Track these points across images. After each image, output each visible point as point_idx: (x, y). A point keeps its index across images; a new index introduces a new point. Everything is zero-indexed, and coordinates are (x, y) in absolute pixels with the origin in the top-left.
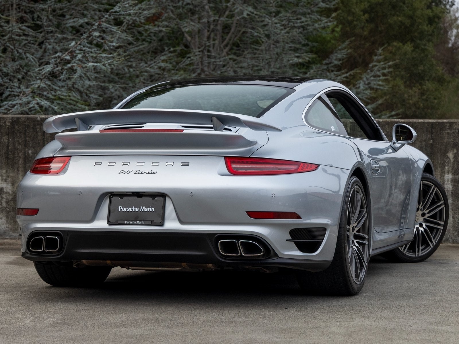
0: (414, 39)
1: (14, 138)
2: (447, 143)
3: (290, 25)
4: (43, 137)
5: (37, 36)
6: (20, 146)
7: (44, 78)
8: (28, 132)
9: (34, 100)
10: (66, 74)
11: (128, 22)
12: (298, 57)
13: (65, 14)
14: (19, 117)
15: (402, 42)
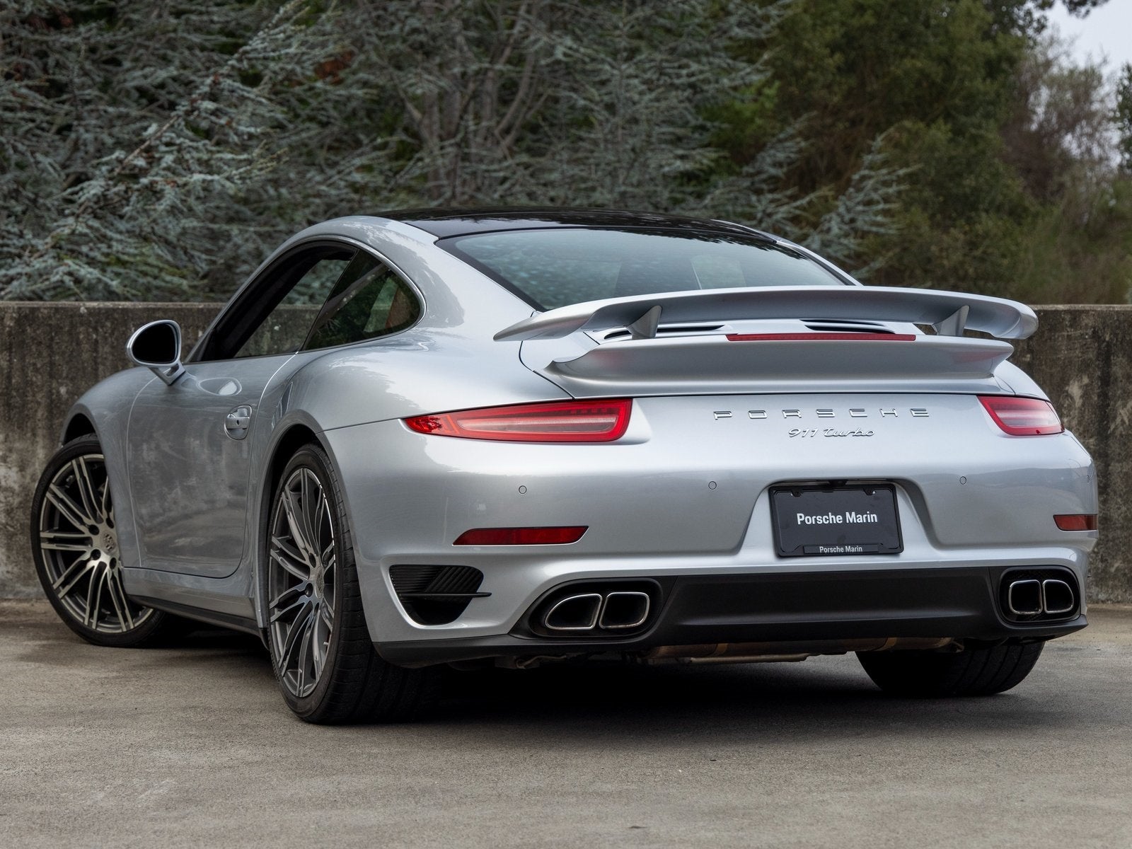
0: (953, 113)
1: (23, 359)
2: (1066, 361)
3: (661, 82)
4: (95, 355)
5: (56, 110)
6: (39, 377)
7: (83, 212)
8: (57, 343)
9: (62, 265)
10: (138, 202)
11: (273, 75)
12: (682, 157)
13: (120, 57)
14: (36, 306)
15: (922, 120)
